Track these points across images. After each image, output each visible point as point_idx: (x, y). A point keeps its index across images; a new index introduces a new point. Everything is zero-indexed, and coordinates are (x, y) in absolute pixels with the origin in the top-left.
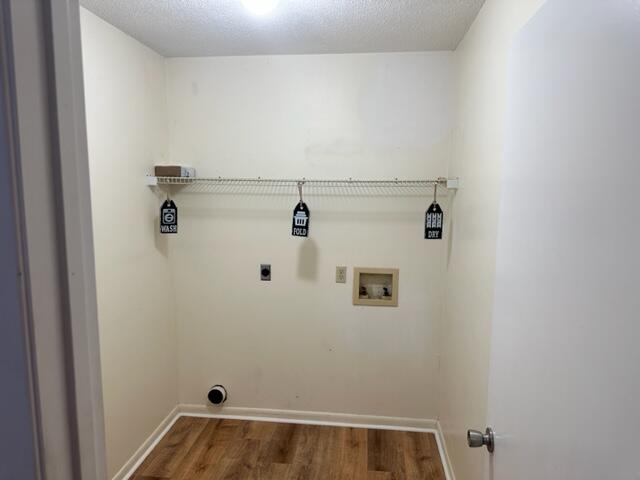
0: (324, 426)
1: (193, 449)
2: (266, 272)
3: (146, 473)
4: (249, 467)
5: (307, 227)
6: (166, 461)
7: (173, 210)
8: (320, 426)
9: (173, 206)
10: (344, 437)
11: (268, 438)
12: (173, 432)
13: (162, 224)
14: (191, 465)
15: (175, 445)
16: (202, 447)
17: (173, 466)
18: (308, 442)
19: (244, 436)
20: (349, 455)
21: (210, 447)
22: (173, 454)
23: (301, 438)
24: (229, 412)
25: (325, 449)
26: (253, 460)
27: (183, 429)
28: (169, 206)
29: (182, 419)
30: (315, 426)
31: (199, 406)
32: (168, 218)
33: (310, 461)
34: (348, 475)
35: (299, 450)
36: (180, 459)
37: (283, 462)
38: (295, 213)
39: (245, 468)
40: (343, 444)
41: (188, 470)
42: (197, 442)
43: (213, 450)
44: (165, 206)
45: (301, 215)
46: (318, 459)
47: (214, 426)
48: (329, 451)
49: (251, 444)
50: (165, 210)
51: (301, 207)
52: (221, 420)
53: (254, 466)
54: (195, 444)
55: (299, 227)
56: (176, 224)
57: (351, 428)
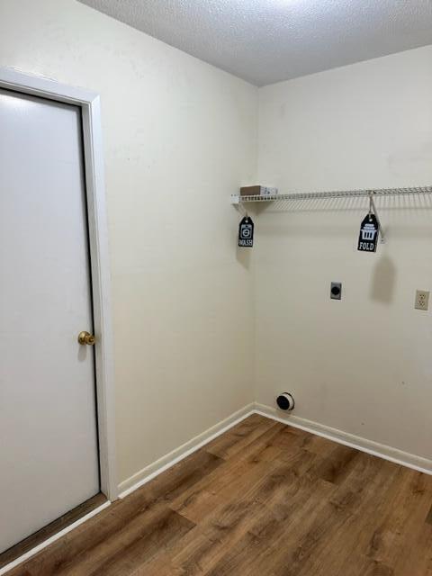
0: (389, 462)
1: (253, 443)
2: (336, 291)
3: (210, 451)
4: (296, 474)
5: (374, 242)
6: (229, 446)
7: (250, 226)
8: (385, 460)
9: (250, 222)
10: (409, 479)
11: (325, 455)
12: (243, 424)
13: (240, 238)
14: (246, 456)
15: (241, 436)
16: (261, 445)
17: (233, 451)
18: (365, 472)
19: (303, 446)
20: (408, 498)
21: (269, 445)
22: (236, 442)
23: (359, 465)
24: (295, 421)
25: (381, 485)
26: (302, 470)
27: (253, 424)
28: (247, 222)
29: (255, 415)
30: (380, 459)
31: (270, 408)
32: (246, 233)
33: (360, 490)
34: (398, 519)
35: (352, 475)
36: (240, 448)
37: (330, 481)
38: (363, 225)
39: (293, 474)
40: (404, 486)
41: (242, 459)
42: (259, 438)
43: (270, 449)
44: (243, 222)
45: (370, 228)
46: (370, 491)
47: (278, 429)
48: (385, 488)
49: (306, 455)
50: (243, 226)
51: (371, 220)
52: (287, 426)
53: (300, 476)
54: (257, 439)
55: (367, 241)
56: (252, 238)
57: (422, 473)
